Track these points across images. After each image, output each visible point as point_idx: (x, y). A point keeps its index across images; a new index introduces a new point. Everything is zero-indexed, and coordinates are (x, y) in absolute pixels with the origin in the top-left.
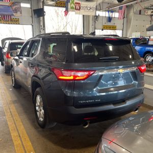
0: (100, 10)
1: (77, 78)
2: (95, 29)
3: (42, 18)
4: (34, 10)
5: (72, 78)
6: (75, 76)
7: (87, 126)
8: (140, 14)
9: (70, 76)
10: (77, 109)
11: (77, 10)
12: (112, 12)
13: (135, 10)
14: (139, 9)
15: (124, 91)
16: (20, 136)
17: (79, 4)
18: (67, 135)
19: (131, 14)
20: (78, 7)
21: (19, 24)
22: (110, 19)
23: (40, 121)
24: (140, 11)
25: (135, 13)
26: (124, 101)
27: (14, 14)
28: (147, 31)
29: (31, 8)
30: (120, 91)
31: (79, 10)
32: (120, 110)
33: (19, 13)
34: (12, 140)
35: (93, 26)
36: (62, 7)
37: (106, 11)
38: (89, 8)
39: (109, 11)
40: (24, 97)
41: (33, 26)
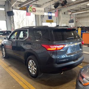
1: (58, 49)
2: (42, 22)
3: (12, 16)
4: (7, 12)
5: (55, 49)
6: (57, 48)
7: (62, 73)
8: (65, 14)
9: (54, 48)
10: (58, 65)
11: (34, 12)
12: (51, 13)
13: (62, 12)
14: (64, 12)
15: (73, 55)
16: (24, 84)
17: (35, 8)
18: (49, 80)
19: (61, 14)
20: (34, 10)
23: (33, 74)
24: (65, 13)
25: (62, 14)
26: (77, 59)
28: (69, 23)
29: (5, 11)
30: (72, 55)
31: (35, 12)
32: (76, 64)
34: (21, 86)
35: (41, 21)
36: (23, 10)
37: (47, 12)
38: (40, 11)
39: (49, 12)
40: (14, 63)
41: (6, 21)
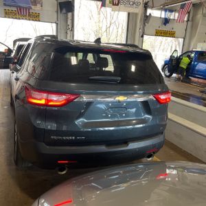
0: (152, 8)
1: (51, 103)
3: (70, 14)
5: (43, 102)
7: (64, 172)
12: (171, 11)
21: (39, 21)
22: (166, 21)
27: (33, 7)
33: (39, 6)
37: (162, 9)
39: (166, 10)
41: (57, 24)
